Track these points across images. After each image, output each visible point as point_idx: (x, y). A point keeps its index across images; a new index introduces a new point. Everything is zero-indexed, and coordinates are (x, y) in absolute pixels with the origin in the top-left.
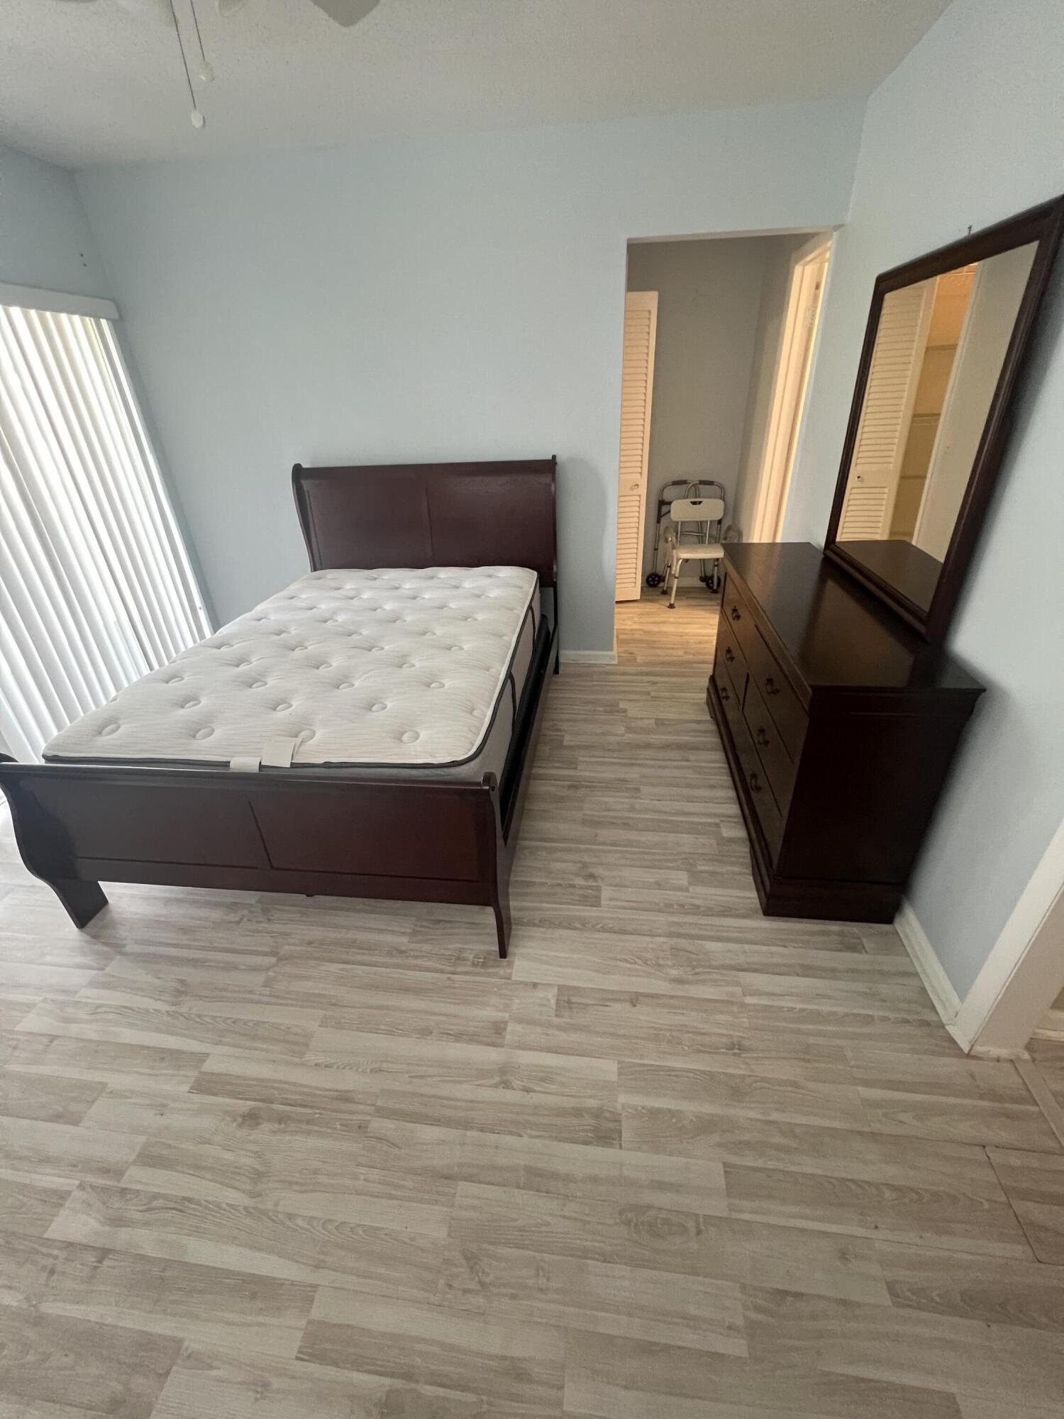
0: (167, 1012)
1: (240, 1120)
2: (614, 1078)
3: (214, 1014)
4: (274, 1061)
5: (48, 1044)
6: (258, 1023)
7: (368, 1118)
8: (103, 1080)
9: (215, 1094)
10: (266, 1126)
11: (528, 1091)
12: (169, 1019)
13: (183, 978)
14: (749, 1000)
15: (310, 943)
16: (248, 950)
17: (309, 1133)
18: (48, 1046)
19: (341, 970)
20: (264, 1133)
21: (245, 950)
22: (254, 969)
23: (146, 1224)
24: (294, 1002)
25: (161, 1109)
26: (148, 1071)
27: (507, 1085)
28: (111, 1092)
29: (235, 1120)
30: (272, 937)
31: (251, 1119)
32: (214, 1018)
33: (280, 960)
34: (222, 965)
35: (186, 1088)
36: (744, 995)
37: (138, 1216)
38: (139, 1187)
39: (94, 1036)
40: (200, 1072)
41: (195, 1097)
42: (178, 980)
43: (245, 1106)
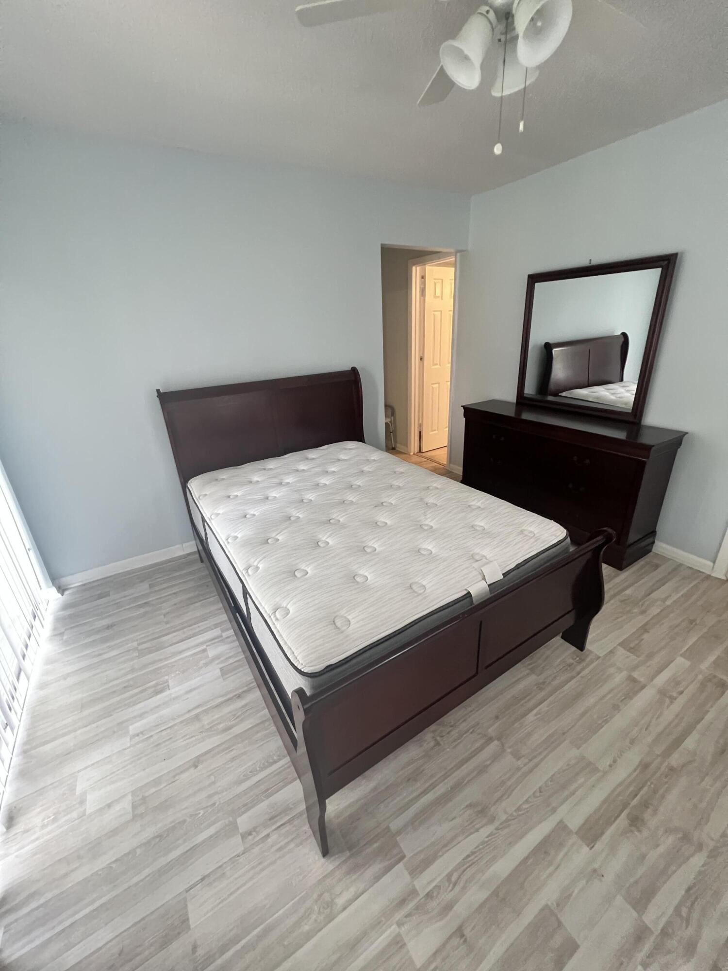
0: (497, 829)
1: (633, 828)
2: (688, 663)
3: (525, 799)
4: (593, 786)
5: (463, 939)
6: (552, 779)
7: (666, 764)
8: (540, 906)
9: (602, 833)
10: (647, 815)
11: (682, 693)
12: (506, 831)
13: (468, 802)
14: (668, 603)
15: (497, 717)
16: (474, 751)
17: (663, 797)
18: (465, 941)
19: (536, 715)
20: (653, 821)
21: (472, 752)
22: (495, 758)
23: (700, 927)
24: (546, 752)
25: (596, 874)
26: (552, 868)
27: (673, 699)
28: (558, 905)
29: (632, 831)
30: (471, 733)
31: (636, 822)
32: (527, 801)
33: (499, 739)
34: (475, 773)
35: (585, 849)
36: (664, 602)
37: (690, 931)
38: (664, 920)
39: (483, 895)
40: (576, 833)
41: (599, 846)
42: (467, 806)
43: (622, 821)
